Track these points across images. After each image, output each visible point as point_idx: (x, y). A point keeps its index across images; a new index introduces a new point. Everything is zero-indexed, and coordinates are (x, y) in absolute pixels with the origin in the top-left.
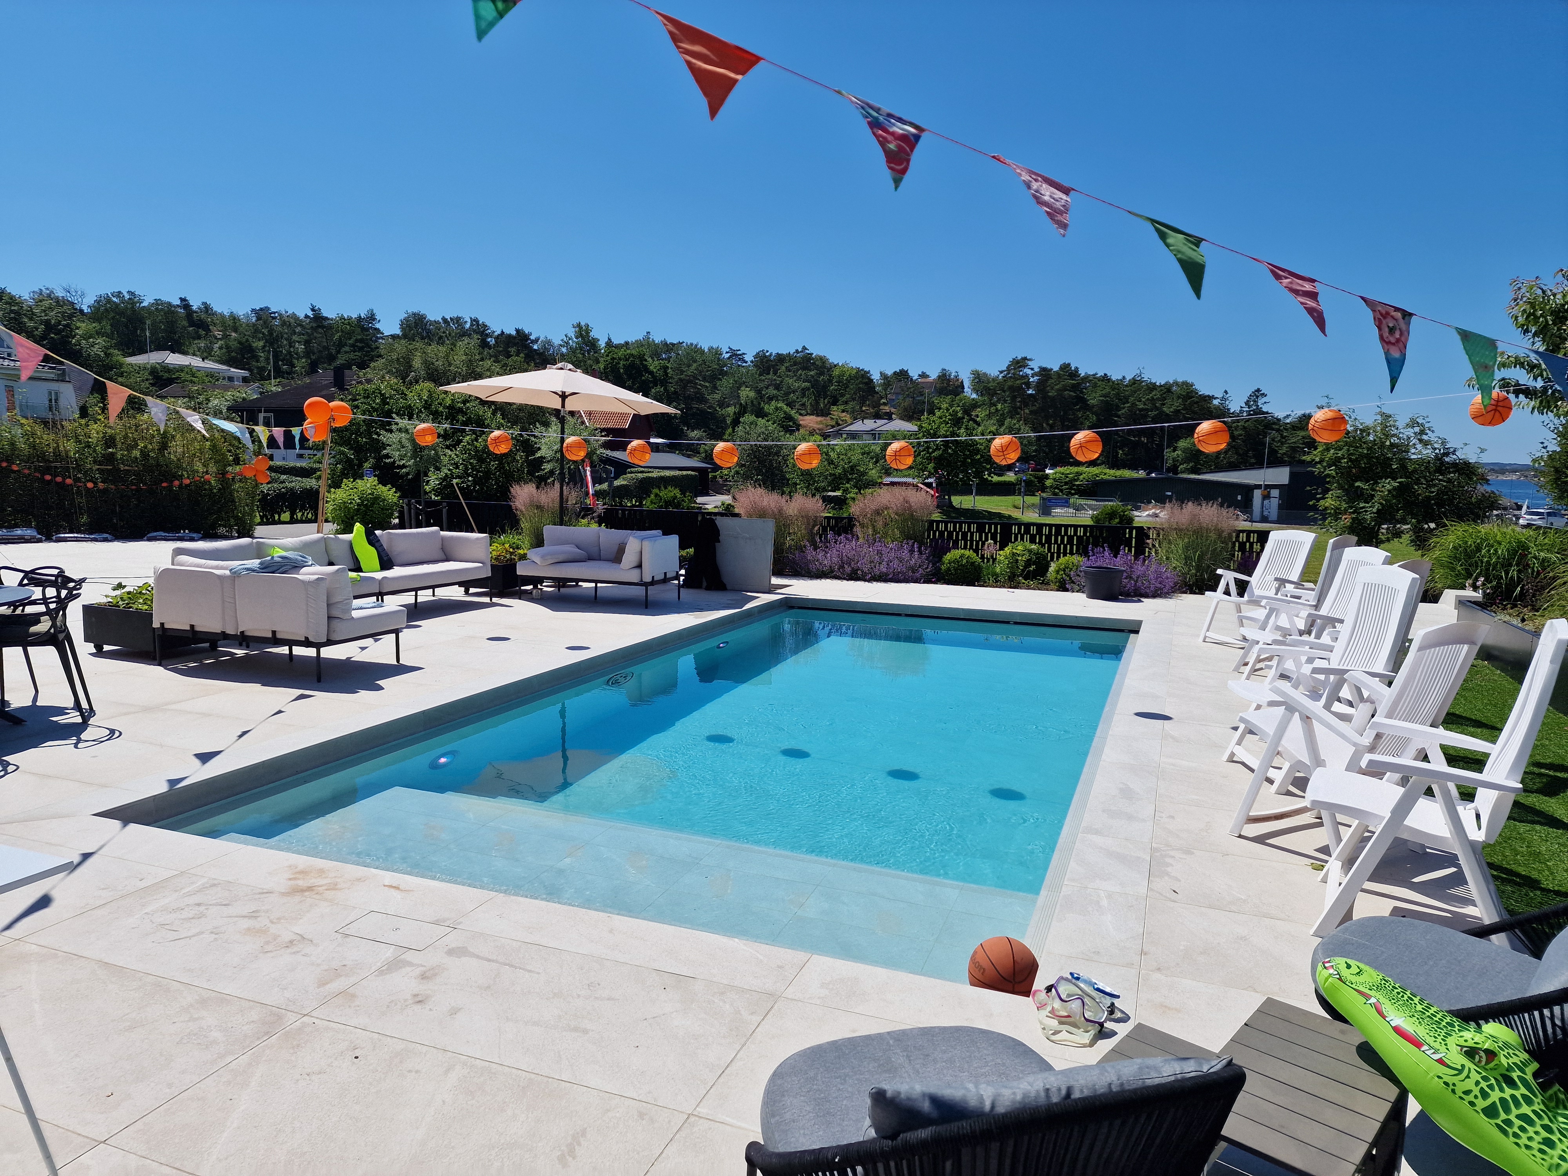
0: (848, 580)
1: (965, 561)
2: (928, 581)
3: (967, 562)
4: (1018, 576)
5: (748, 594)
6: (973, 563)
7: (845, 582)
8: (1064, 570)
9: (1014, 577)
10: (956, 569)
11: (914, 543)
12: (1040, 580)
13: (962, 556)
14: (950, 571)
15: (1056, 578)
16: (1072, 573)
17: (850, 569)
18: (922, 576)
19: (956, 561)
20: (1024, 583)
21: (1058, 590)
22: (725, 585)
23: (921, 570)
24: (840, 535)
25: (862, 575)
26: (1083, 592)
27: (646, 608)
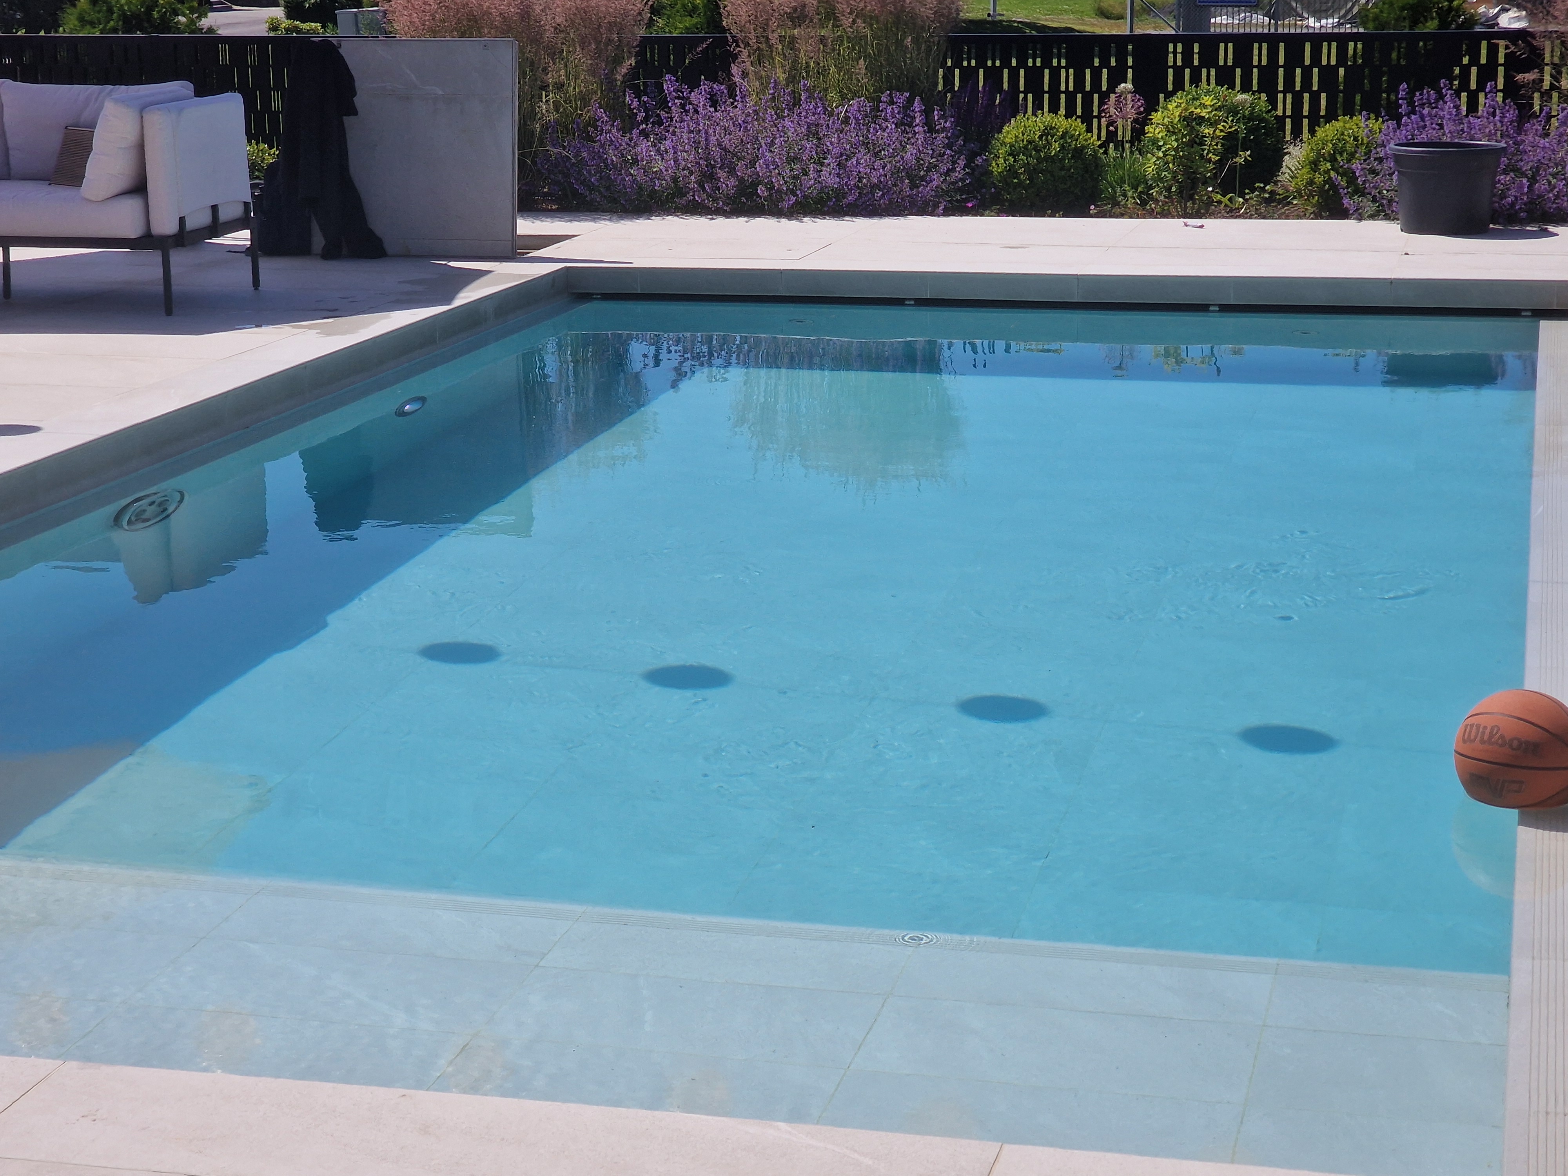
0: (727, 214)
1: (1056, 147)
2: (956, 208)
3: (1062, 147)
4: (1205, 183)
5: (453, 264)
6: (1079, 152)
7: (721, 221)
8: (1333, 159)
9: (1194, 186)
10: (1032, 172)
11: (910, 101)
12: (1263, 190)
13: (1048, 132)
14: (1016, 175)
15: (1311, 182)
16: (1356, 165)
17: (732, 182)
18: (940, 194)
19: (1031, 147)
20: (1219, 202)
21: (1318, 216)
22: (379, 241)
23: (937, 180)
24: (694, 85)
25: (769, 198)
26: (1387, 217)
27: (169, 312)
